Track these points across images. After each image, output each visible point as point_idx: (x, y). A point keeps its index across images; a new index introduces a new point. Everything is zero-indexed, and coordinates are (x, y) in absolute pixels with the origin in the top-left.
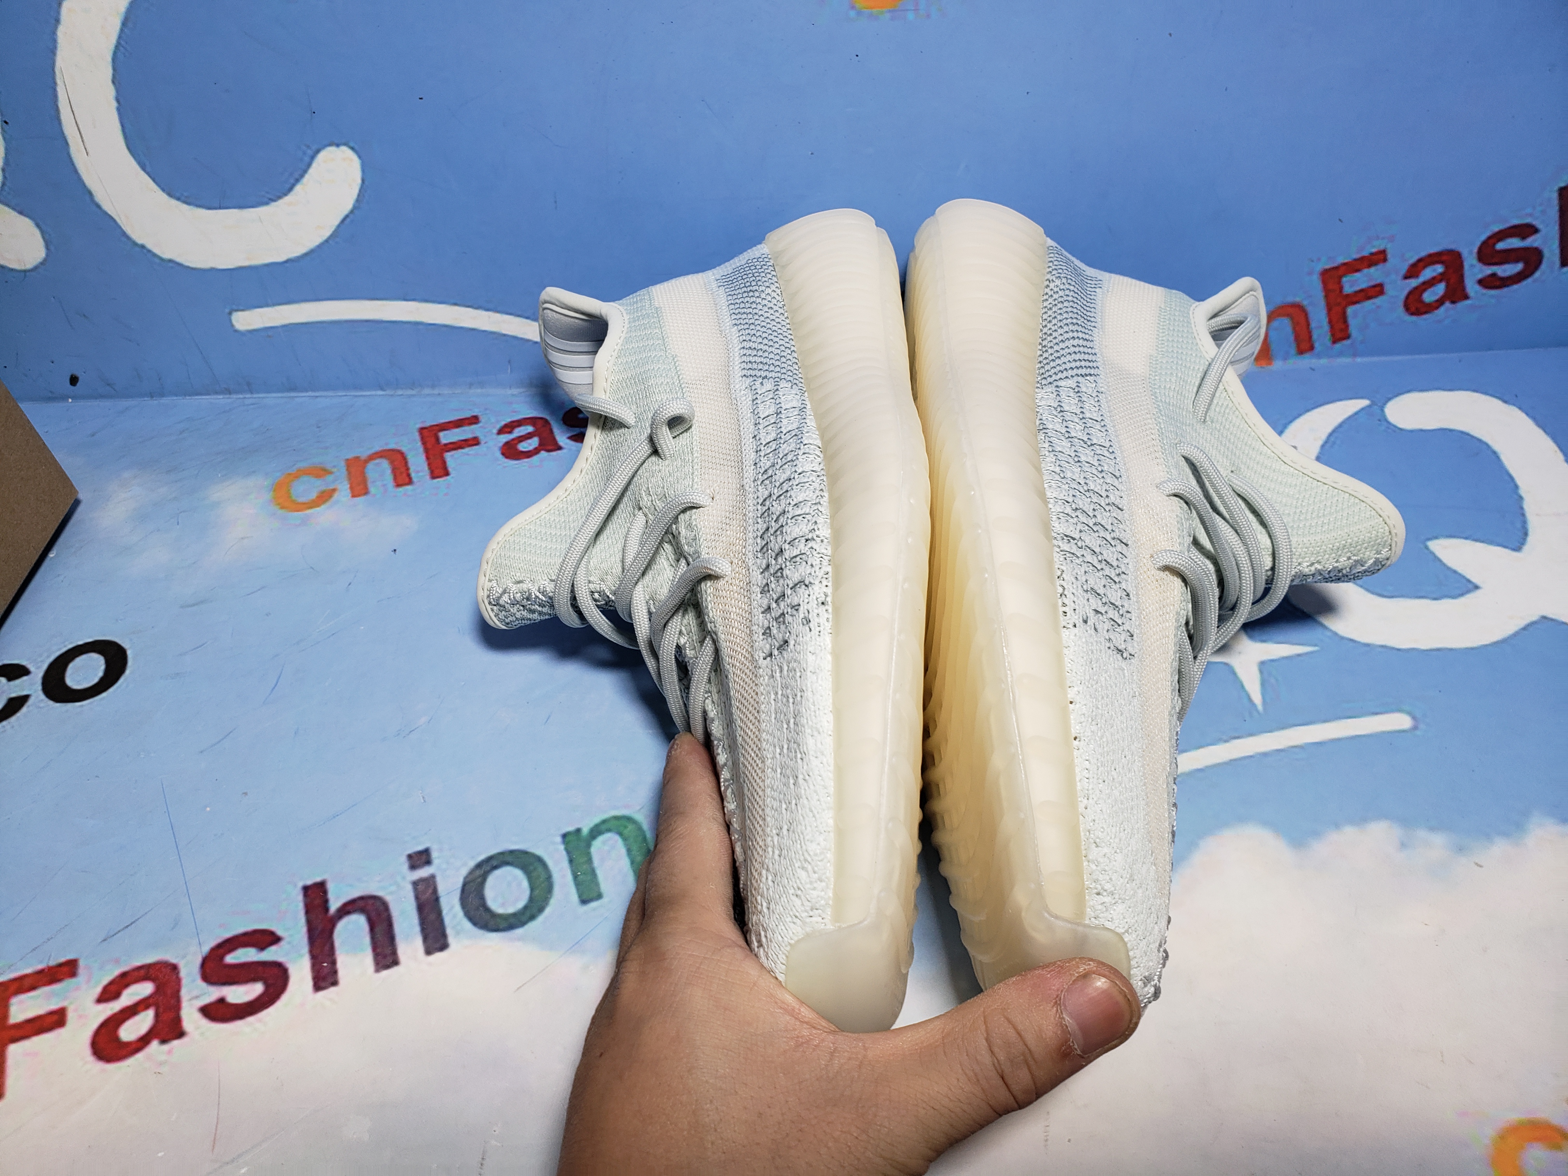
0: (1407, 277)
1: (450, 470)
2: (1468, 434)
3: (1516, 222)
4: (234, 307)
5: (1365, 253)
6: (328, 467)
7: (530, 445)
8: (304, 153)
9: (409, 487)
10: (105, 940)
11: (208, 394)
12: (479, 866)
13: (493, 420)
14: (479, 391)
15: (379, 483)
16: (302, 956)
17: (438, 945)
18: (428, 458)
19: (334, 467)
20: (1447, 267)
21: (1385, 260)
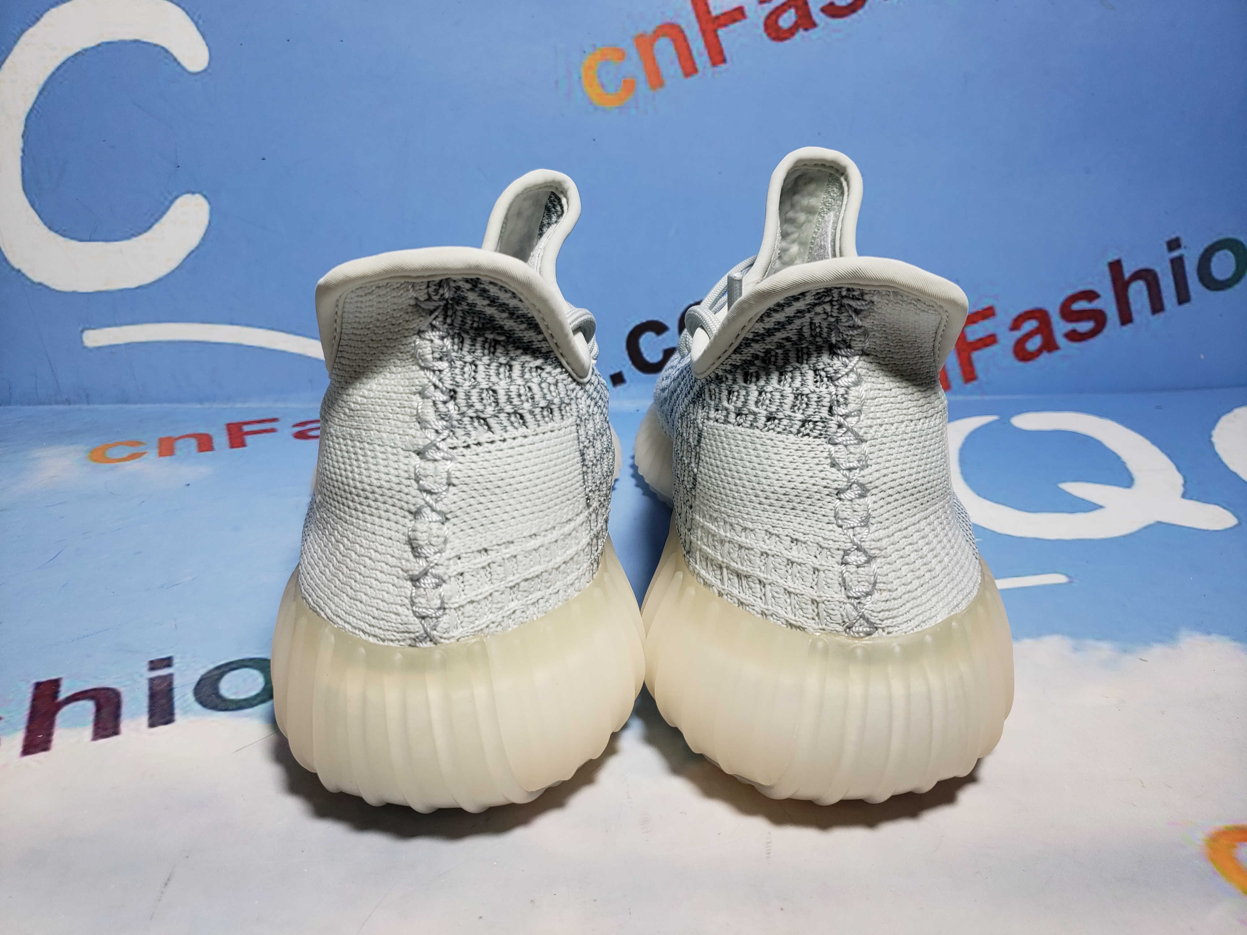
0: (1012, 329)
1: (248, 444)
2: (1076, 433)
3: (1082, 288)
4: (87, 326)
5: (979, 309)
6: (144, 441)
8: (166, 198)
9: (210, 453)
11: (51, 404)
12: (218, 668)
13: (291, 420)
15: (184, 450)
16: (17, 730)
17: (163, 721)
18: (230, 438)
19: (148, 441)
20: (1039, 323)
21: (994, 314)
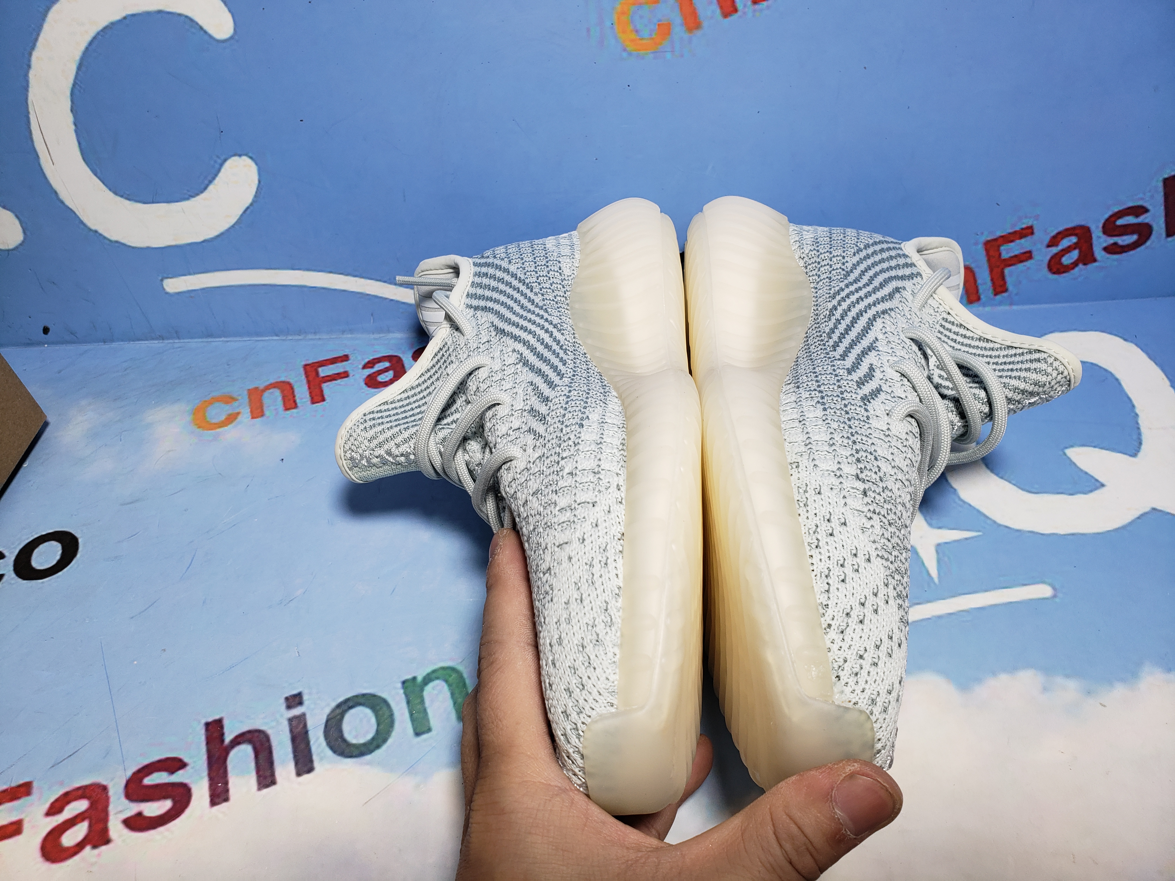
0: (1049, 246)
1: (326, 397)
2: (1097, 365)
3: (1131, 204)
4: (165, 275)
5: (1017, 228)
6: (235, 395)
7: (387, 376)
8: (215, 162)
9: (294, 411)
10: (53, 767)
11: (147, 340)
12: (339, 706)
13: (359, 358)
14: (350, 336)
15: (272, 408)
16: (202, 778)
17: (306, 769)
18: (309, 388)
19: (239, 395)
20: (1079, 239)
21: (1032, 233)
